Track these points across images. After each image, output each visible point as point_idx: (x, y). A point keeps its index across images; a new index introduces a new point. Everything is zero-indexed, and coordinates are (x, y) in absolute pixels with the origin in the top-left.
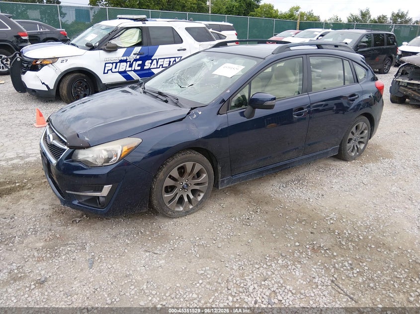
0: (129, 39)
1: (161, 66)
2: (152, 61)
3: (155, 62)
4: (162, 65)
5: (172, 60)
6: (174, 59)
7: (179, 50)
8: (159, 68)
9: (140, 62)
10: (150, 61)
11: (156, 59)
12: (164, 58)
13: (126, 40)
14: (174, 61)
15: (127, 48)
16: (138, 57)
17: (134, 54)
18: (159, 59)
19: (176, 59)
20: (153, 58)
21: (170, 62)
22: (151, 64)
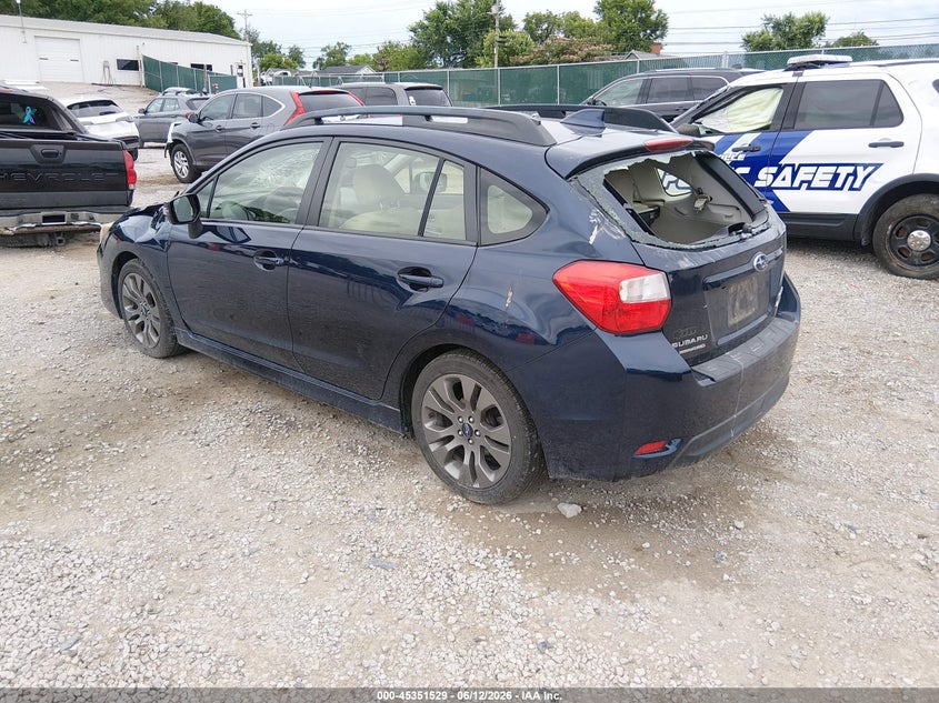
0: (749, 114)
1: (805, 185)
2: (781, 169)
3: (787, 172)
4: (810, 182)
5: (843, 171)
6: (851, 169)
7: (873, 145)
8: (799, 188)
9: (746, 170)
10: (774, 170)
11: (793, 166)
12: (818, 165)
13: (742, 117)
14: (848, 175)
15: (726, 134)
16: (741, 157)
17: (734, 150)
18: (800, 165)
19: (860, 169)
20: (783, 162)
21: (836, 176)
22: (775, 176)
